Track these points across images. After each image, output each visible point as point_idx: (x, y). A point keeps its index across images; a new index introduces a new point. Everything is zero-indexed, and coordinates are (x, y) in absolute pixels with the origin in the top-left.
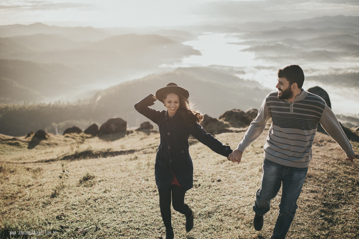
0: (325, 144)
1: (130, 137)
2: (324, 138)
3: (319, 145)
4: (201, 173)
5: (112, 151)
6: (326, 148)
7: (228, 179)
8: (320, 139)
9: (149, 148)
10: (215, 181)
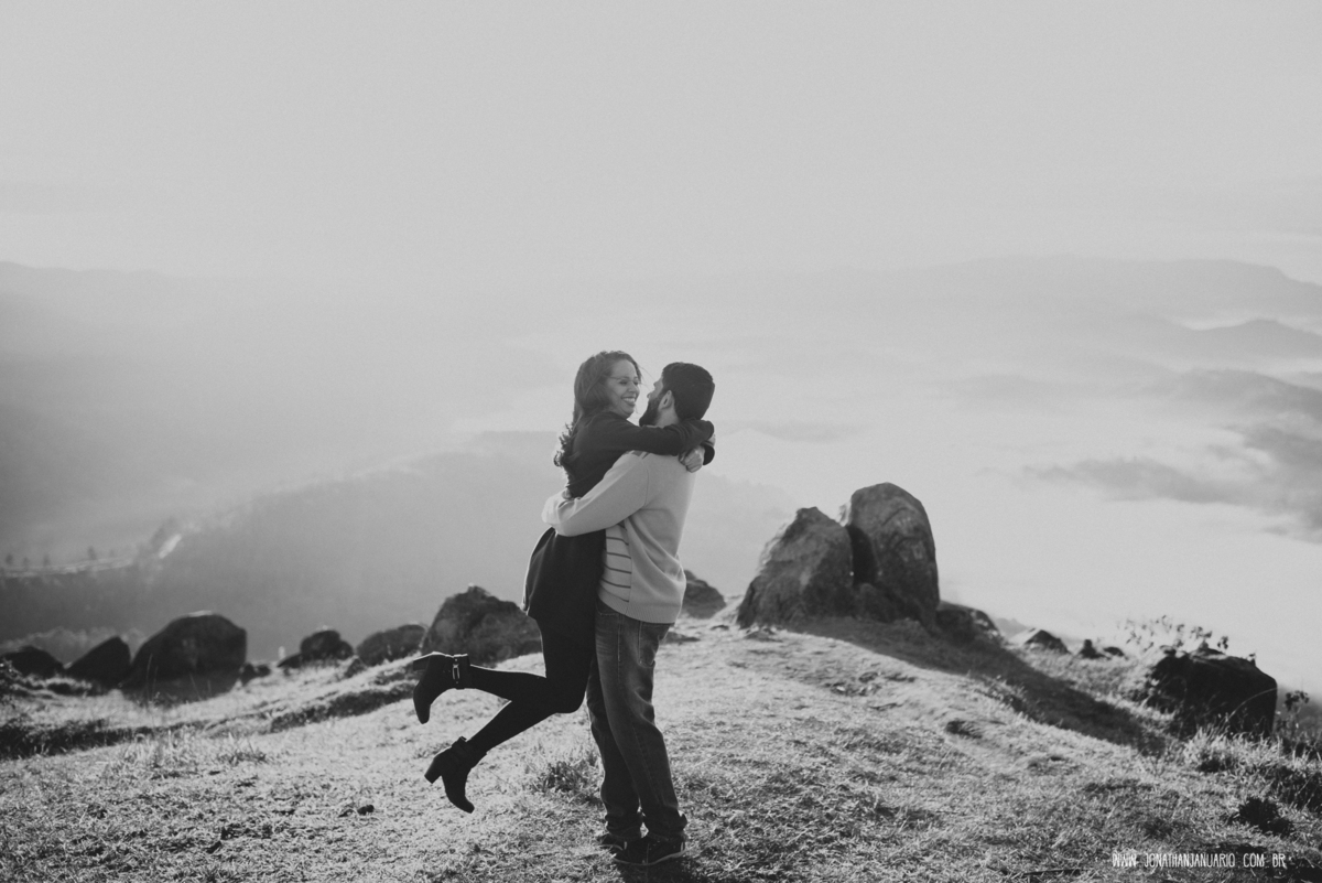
1: (256, 690)
2: (881, 666)
3: (854, 692)
4: (323, 787)
5: (104, 729)
6: (874, 701)
7: (406, 803)
8: (863, 672)
9: (252, 716)
10: (352, 811)
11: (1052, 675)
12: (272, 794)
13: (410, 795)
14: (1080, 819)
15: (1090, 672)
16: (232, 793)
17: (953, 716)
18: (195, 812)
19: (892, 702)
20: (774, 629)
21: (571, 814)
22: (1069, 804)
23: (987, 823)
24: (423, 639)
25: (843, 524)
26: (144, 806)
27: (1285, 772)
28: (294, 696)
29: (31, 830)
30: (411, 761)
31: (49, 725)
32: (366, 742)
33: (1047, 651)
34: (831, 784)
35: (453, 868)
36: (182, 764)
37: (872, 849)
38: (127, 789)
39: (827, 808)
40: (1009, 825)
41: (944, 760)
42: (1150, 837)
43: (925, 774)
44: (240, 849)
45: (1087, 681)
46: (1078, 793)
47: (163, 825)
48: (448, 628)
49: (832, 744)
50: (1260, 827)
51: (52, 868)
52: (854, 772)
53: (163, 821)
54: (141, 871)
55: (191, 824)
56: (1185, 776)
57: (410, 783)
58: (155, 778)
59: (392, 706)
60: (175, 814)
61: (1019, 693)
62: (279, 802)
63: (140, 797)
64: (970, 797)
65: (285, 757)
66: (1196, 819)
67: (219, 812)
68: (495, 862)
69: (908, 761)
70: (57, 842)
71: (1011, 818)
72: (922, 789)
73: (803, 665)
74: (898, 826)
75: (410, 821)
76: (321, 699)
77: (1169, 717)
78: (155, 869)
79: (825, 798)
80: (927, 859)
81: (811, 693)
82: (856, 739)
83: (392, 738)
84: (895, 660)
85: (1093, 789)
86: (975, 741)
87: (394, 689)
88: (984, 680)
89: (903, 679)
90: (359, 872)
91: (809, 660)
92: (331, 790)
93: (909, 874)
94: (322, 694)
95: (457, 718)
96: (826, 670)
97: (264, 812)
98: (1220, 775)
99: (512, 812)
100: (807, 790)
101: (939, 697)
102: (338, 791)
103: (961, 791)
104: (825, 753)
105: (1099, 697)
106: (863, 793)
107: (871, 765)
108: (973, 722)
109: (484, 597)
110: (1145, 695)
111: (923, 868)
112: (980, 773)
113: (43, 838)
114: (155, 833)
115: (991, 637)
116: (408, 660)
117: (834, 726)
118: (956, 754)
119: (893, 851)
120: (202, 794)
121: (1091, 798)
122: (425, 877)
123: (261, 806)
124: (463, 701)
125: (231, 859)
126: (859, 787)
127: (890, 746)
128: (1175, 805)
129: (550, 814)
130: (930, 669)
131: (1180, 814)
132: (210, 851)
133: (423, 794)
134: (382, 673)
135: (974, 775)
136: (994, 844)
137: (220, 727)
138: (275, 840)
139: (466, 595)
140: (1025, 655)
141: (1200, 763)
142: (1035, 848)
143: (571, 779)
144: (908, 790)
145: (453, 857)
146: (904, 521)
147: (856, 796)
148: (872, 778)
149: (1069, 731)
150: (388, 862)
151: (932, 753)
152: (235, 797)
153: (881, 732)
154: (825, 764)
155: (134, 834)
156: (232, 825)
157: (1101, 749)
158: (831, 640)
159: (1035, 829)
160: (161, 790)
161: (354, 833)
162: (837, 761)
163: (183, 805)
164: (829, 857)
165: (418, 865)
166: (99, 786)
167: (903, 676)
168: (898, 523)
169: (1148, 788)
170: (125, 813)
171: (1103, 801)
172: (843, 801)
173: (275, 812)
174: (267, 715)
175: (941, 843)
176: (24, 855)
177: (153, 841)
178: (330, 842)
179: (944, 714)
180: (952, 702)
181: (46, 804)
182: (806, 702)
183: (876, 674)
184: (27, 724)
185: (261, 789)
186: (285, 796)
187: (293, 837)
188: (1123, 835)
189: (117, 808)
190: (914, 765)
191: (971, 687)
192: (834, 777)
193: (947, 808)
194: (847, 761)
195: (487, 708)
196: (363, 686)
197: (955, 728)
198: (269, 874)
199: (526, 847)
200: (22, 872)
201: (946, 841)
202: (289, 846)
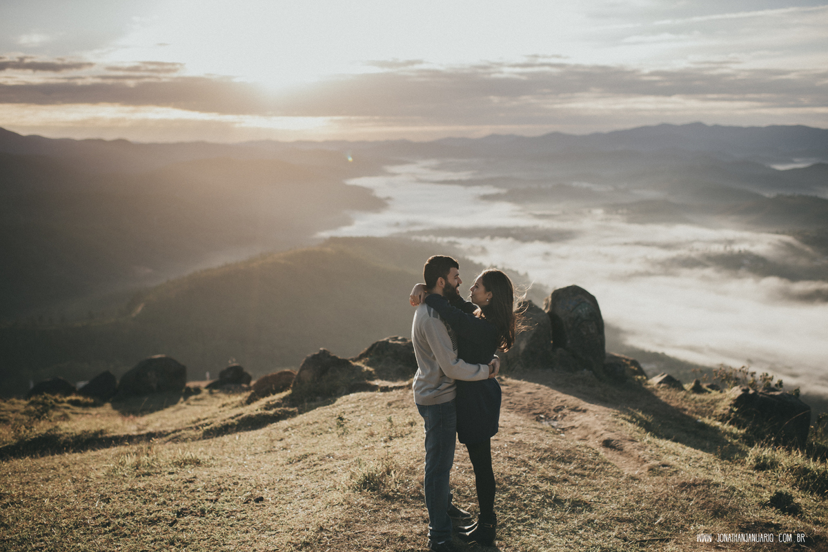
0: (564, 415)
1: (192, 403)
2: (567, 402)
3: (550, 418)
4: (234, 484)
5: (104, 436)
6: (562, 424)
7: (282, 496)
8: (556, 406)
9: (191, 428)
10: (251, 500)
11: (672, 405)
12: (205, 488)
13: (284, 490)
14: (673, 506)
15: (696, 402)
16: (182, 487)
17: (607, 436)
18: (162, 499)
19: (572, 425)
20: (503, 378)
21: (375, 506)
22: (668, 496)
23: (618, 509)
24: (293, 381)
25: (546, 311)
26: (132, 496)
27: (805, 471)
28: (216, 415)
29: (69, 510)
30: (285, 466)
31: (72, 433)
32: (259, 449)
33: (671, 389)
34: (528, 485)
35: (308, 541)
36: (152, 467)
37: (549, 526)
38: (122, 484)
39: (524, 500)
40: (631, 510)
41: (597, 467)
42: (715, 517)
43: (585, 476)
44: (188, 524)
45: (694, 408)
46: (675, 488)
47: (144, 508)
48: (308, 375)
49: (530, 458)
50: (781, 510)
51: (82, 534)
52: (542, 477)
53: (144, 506)
54: (133, 537)
55: (160, 508)
56: (745, 473)
57: (285, 482)
58: (137, 476)
59: (275, 425)
60: (150, 501)
61: (650, 419)
62: (209, 493)
63: (130, 490)
64: (610, 492)
65: (212, 461)
66: (743, 506)
67: (175, 500)
68: (331, 537)
69: (575, 468)
70: (84, 519)
71: (632, 506)
72: (582, 486)
73: (520, 401)
74: (566, 511)
75: (284, 507)
76: (232, 418)
77: (743, 431)
78: (140, 536)
79: (524, 494)
80: (581, 532)
81: (522, 423)
82: (545, 455)
83: (274, 447)
84: (575, 398)
85: (685, 486)
86: (619, 452)
87: (276, 413)
88: (628, 411)
89: (580, 411)
90: (255, 541)
91: (524, 397)
92: (239, 486)
93: (569, 541)
94: (233, 415)
95: (313, 434)
96: (533, 404)
97: (201, 500)
98: (766, 473)
99: (342, 505)
100: (513, 489)
101: (599, 423)
102: (243, 486)
103: (605, 487)
104: (526, 465)
105: (700, 419)
106: (546, 490)
107: (553, 472)
108: (618, 440)
109: (329, 356)
110: (728, 418)
111: (578, 537)
112: (619, 476)
113: (76, 516)
114: (139, 513)
115: (636, 380)
116: (284, 394)
117: (533, 446)
118: (604, 463)
119: (562, 527)
120: (165, 488)
121: (682, 492)
122: (292, 546)
123: (199, 496)
124: (317, 422)
125: (183, 530)
126: (545, 486)
127: (566, 458)
128: (731, 496)
129: (364, 506)
130: (596, 404)
131: (734, 502)
132: (171, 525)
133: (292, 489)
134: (268, 402)
135: (615, 477)
136: (621, 522)
137: (172, 435)
138: (207, 518)
139: (318, 355)
140: (657, 391)
141: (755, 465)
142: (645, 524)
143: (376, 484)
144: (574, 488)
145: (308, 533)
146: (583, 309)
147: (542, 492)
148: (552, 480)
149: (678, 443)
150: (271, 535)
151: (591, 463)
152: (184, 490)
153: (561, 449)
154: (525, 472)
155: (127, 514)
156: (182, 509)
157: (696, 456)
158: (537, 385)
159: (646, 513)
160: (141, 485)
161: (252, 515)
162: (532, 469)
163: (154, 495)
164: (523, 531)
165: (288, 537)
166: (105, 481)
167: (580, 408)
168: (580, 311)
169: (717, 485)
170: (122, 500)
171: (689, 494)
172: (534, 495)
173: (207, 500)
174: (201, 428)
175: (590, 521)
176: (66, 527)
177: (138, 518)
178: (239, 520)
179: (602, 435)
180: (607, 427)
181: (75, 493)
182: (518, 429)
183: (563, 407)
184: (58, 432)
185: (199, 485)
186: (213, 490)
187: (218, 516)
188: (698, 516)
189: (116, 496)
190: (579, 471)
191: (620, 416)
192: (530, 480)
193: (595, 499)
194: (538, 469)
195: (330, 428)
196: (257, 410)
197: (607, 444)
198: (204, 540)
199: (349, 527)
200: (66, 537)
201: (593, 521)
202: (215, 522)
